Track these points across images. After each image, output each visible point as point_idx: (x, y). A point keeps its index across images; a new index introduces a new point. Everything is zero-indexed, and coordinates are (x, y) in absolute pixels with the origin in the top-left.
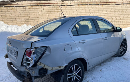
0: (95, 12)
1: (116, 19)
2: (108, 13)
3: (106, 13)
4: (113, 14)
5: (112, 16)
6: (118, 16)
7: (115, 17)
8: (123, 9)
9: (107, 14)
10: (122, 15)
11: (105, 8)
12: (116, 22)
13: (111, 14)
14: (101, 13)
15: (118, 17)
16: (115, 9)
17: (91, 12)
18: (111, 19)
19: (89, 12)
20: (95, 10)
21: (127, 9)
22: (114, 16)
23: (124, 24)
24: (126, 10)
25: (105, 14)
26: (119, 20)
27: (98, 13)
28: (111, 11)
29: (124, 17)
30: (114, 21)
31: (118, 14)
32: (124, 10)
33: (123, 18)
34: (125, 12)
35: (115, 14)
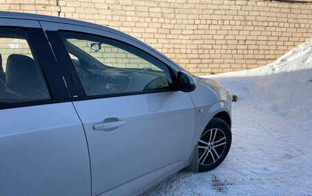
0: (164, 16)
1: (224, 42)
2: (203, 22)
3: (197, 22)
4: (218, 27)
5: (214, 32)
6: (230, 32)
7: (222, 37)
8: (247, 13)
9: (200, 27)
10: (241, 33)
11: (195, 8)
12: (226, 50)
13: (212, 27)
14: (184, 22)
15: (230, 37)
16: (224, 12)
17: (151, 15)
18: (211, 42)
19: (146, 14)
20: (164, 11)
21: (257, 13)
22: (219, 32)
23: (246, 56)
24: (254, 18)
25: (195, 27)
26: (234, 47)
27: (174, 22)
28: (213, 17)
29: (249, 38)
30: (219, 47)
31: (230, 27)
32: (248, 18)
33: (245, 41)
34: (250, 23)
35: (224, 28)
